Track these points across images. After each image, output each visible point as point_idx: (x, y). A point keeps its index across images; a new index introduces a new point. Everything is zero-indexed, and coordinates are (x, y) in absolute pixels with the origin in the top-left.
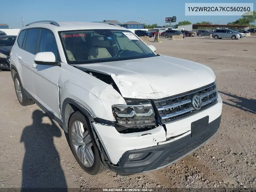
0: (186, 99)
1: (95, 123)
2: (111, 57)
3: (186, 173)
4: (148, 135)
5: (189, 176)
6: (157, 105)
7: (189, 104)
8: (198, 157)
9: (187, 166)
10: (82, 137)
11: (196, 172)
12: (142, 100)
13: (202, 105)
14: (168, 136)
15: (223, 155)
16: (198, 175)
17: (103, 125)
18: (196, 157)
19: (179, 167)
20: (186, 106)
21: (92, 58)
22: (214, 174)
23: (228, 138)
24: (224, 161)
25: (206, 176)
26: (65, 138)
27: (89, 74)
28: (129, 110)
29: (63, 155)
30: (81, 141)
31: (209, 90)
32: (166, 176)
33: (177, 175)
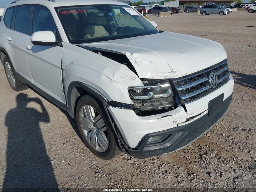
0: (203, 77)
1: (111, 106)
2: (108, 35)
3: (200, 151)
4: (169, 116)
5: (203, 155)
6: (176, 85)
7: (206, 82)
8: (208, 135)
9: (199, 145)
10: (92, 121)
11: (210, 150)
12: (159, 80)
13: (218, 83)
14: (188, 117)
15: (232, 132)
16: (212, 153)
17: (120, 108)
18: (206, 135)
19: (192, 146)
20: (203, 85)
21: (89, 37)
22: (227, 151)
23: (234, 114)
24: (235, 138)
25: (219, 153)
26: (69, 123)
27: (98, 53)
28: (145, 92)
29: (70, 141)
30: (91, 125)
31: (223, 67)
32: (180, 156)
33: (191, 154)
